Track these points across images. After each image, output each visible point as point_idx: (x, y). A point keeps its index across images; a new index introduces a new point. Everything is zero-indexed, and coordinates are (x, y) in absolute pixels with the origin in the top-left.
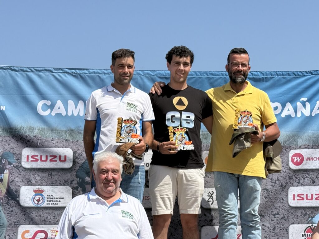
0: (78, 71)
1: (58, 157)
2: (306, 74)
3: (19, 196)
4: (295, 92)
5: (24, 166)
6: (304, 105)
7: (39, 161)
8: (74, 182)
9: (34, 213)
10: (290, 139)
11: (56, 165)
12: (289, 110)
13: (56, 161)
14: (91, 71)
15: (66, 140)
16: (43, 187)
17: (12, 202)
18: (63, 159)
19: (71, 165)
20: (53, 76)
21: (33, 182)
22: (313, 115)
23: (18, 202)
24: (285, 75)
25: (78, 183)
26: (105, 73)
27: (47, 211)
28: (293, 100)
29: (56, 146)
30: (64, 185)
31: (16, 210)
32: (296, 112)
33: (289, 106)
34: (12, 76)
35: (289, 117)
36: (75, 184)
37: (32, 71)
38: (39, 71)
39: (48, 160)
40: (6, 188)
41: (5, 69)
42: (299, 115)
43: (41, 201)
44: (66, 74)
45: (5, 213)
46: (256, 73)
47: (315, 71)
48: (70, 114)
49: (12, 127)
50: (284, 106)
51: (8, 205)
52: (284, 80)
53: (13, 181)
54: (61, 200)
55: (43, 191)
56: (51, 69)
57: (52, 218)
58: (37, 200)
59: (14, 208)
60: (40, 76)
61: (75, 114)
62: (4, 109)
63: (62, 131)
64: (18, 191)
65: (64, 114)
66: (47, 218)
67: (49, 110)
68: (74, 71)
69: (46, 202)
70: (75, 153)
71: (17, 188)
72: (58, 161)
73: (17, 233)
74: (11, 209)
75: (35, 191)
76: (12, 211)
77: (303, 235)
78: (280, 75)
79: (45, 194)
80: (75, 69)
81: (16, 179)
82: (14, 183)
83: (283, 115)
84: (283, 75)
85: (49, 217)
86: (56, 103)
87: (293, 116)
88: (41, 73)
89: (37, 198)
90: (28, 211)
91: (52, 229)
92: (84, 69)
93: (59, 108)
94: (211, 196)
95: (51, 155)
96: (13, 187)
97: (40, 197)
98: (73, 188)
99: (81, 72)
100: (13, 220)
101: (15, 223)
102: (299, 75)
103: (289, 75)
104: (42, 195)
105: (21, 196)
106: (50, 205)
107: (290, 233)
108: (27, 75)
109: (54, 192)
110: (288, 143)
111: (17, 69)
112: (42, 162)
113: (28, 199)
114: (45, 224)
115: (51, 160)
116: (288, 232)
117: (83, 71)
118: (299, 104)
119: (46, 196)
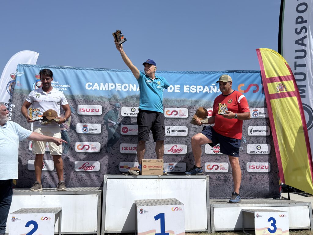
0: (106, 70)
1: (95, 110)
2: (214, 73)
3: (76, 128)
4: (210, 81)
5: (78, 114)
6: (214, 87)
7: (86, 111)
8: (102, 122)
9: (83, 136)
10: (207, 103)
11: (94, 113)
12: (207, 89)
13: (94, 112)
14: (112, 70)
15: (99, 102)
16: (87, 124)
17: (72, 131)
18: (97, 110)
19: (101, 113)
20: (94, 72)
21: (83, 121)
22: (218, 92)
23: (75, 131)
24: (205, 73)
25: (104, 122)
26: (119, 71)
27: (89, 136)
28: (208, 85)
29: (94, 105)
30: (98, 123)
31: (75, 135)
32: (210, 90)
33: (207, 87)
34: (74, 71)
35: (207, 93)
36: (103, 123)
37: (84, 70)
38: (87, 69)
39: (90, 111)
40: (70, 124)
41: (71, 68)
42: (211, 92)
43: (86, 131)
44: (100, 71)
45: (69, 136)
46: (190, 72)
47: (219, 71)
48: (101, 89)
49: (73, 95)
50: (204, 87)
51: (71, 132)
52: (204, 76)
53: (73, 121)
54: (96, 130)
55: (87, 126)
56: (93, 69)
57: (92, 139)
58: (84, 130)
59: (74, 134)
60: (87, 72)
61: (104, 89)
62: (70, 86)
63: (97, 97)
64: (75, 126)
65: (98, 89)
66: (89, 139)
67: (91, 87)
68: (104, 70)
69: (89, 131)
70: (103, 108)
71: (75, 124)
72: (95, 111)
73: (75, 145)
74: (72, 134)
75: (83, 126)
76: (73, 135)
77: (212, 149)
78: (202, 73)
79: (88, 127)
80: (104, 69)
81: (75, 120)
82: (73, 122)
83: (204, 92)
84: (204, 73)
85: (90, 139)
86: (95, 84)
87: (209, 92)
88: (88, 71)
89: (84, 129)
90: (80, 135)
91: (92, 144)
92: (109, 69)
93: (96, 86)
94: (169, 130)
95: (92, 108)
96: (73, 124)
97: (86, 129)
98: (102, 125)
99: (107, 70)
100: (73, 139)
101: (74, 141)
102: (211, 73)
103: (206, 73)
104: (87, 128)
105: (77, 128)
106: (91, 133)
107: (205, 148)
108: (81, 71)
109: (92, 126)
110: (206, 105)
111: (77, 68)
112: (87, 112)
113: (80, 130)
114: (88, 142)
115: (91, 111)
116: (204, 148)
117: (108, 70)
118: (211, 87)
119: (89, 129)
